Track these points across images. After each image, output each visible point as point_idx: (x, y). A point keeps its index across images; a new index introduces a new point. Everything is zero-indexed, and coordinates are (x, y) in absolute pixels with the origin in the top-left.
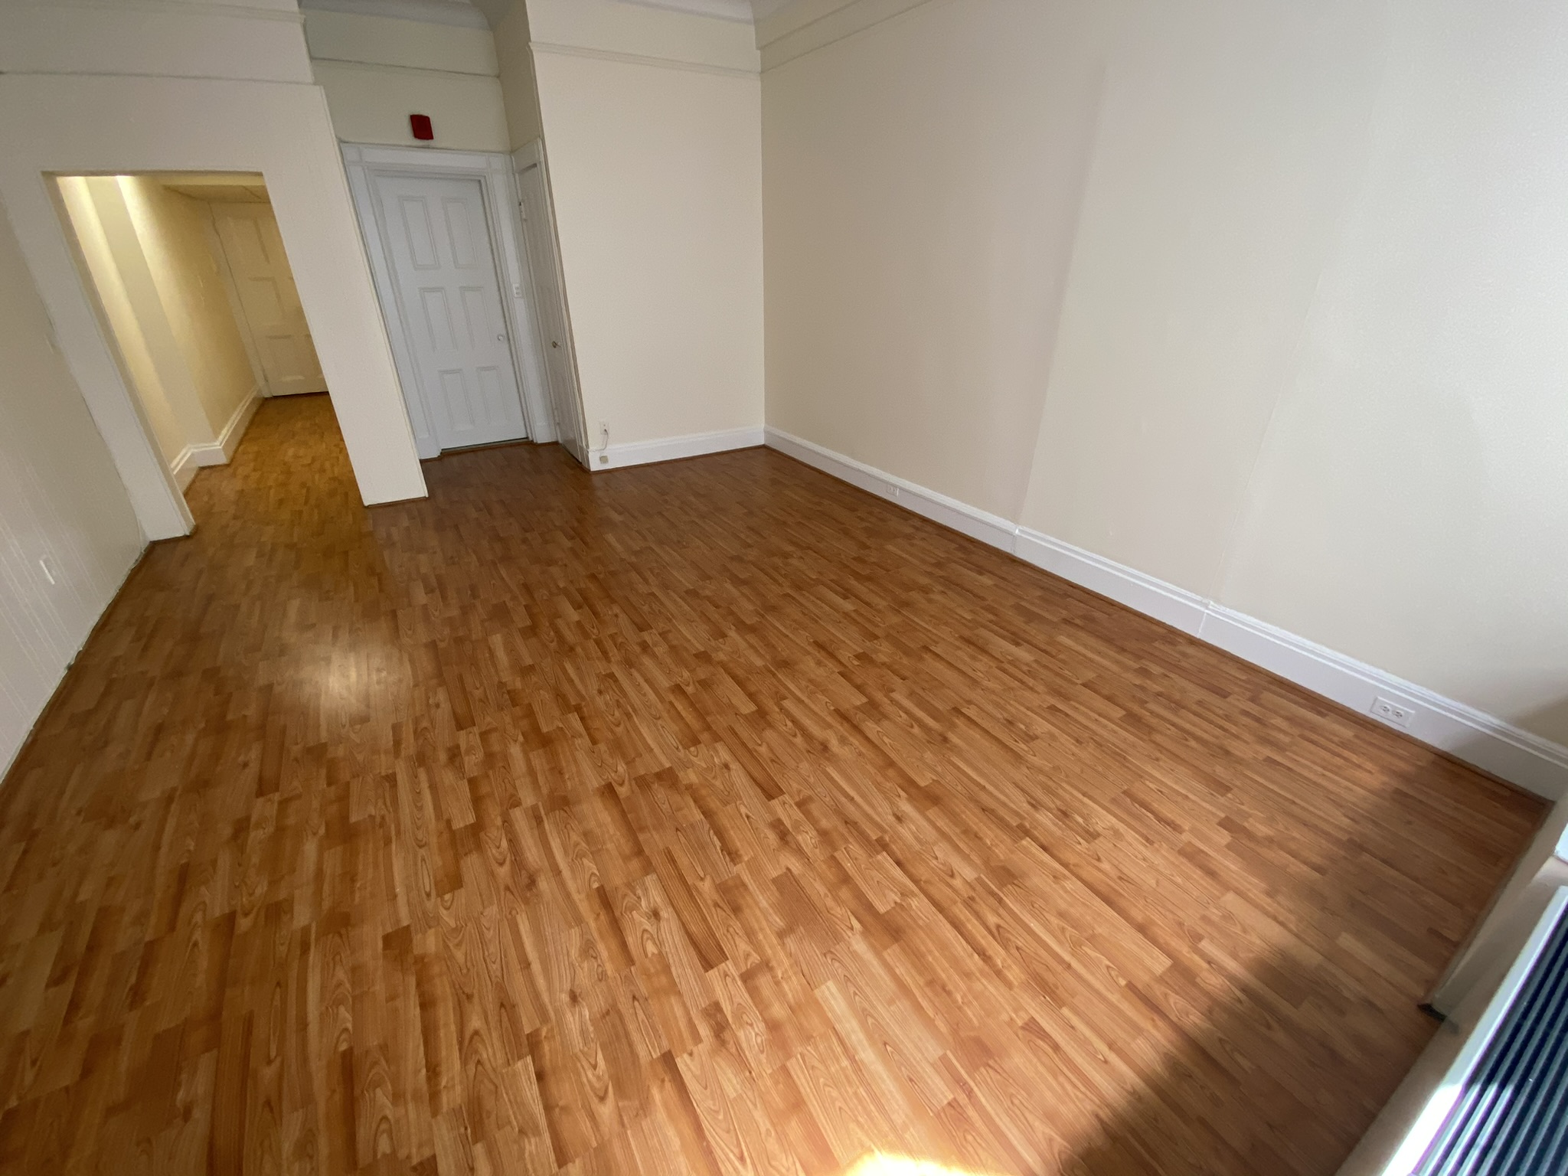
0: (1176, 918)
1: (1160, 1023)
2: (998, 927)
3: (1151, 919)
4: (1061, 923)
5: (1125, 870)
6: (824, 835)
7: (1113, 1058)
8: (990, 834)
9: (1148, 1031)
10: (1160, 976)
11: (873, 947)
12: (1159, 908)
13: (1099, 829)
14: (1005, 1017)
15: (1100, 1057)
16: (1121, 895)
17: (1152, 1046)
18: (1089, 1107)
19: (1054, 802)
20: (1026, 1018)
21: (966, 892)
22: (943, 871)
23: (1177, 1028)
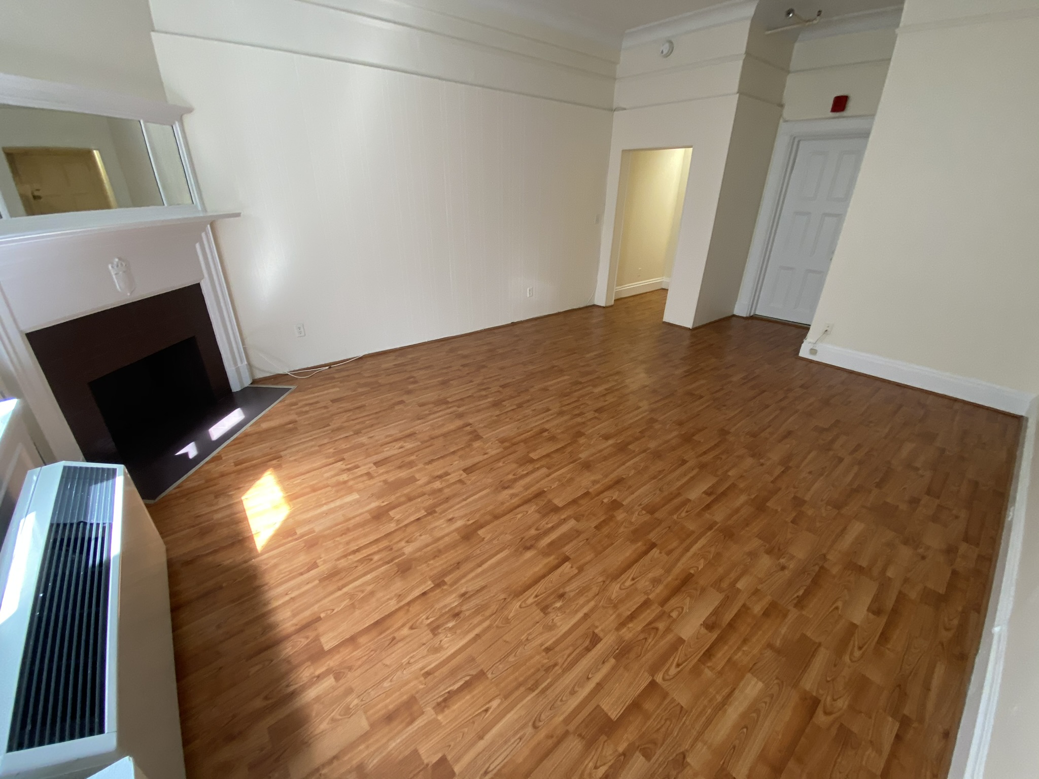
0: (355, 668)
1: (293, 629)
2: (371, 560)
3: (358, 649)
4: (366, 591)
5: (400, 644)
6: (440, 490)
7: (287, 598)
8: (439, 564)
9: (292, 620)
10: (319, 639)
11: (372, 509)
12: (365, 658)
13: (442, 636)
14: (323, 555)
15: (290, 592)
16: (381, 633)
17: (284, 619)
18: (272, 582)
19: (468, 610)
20: (319, 564)
21: (395, 547)
22: (412, 537)
23: (287, 637)
